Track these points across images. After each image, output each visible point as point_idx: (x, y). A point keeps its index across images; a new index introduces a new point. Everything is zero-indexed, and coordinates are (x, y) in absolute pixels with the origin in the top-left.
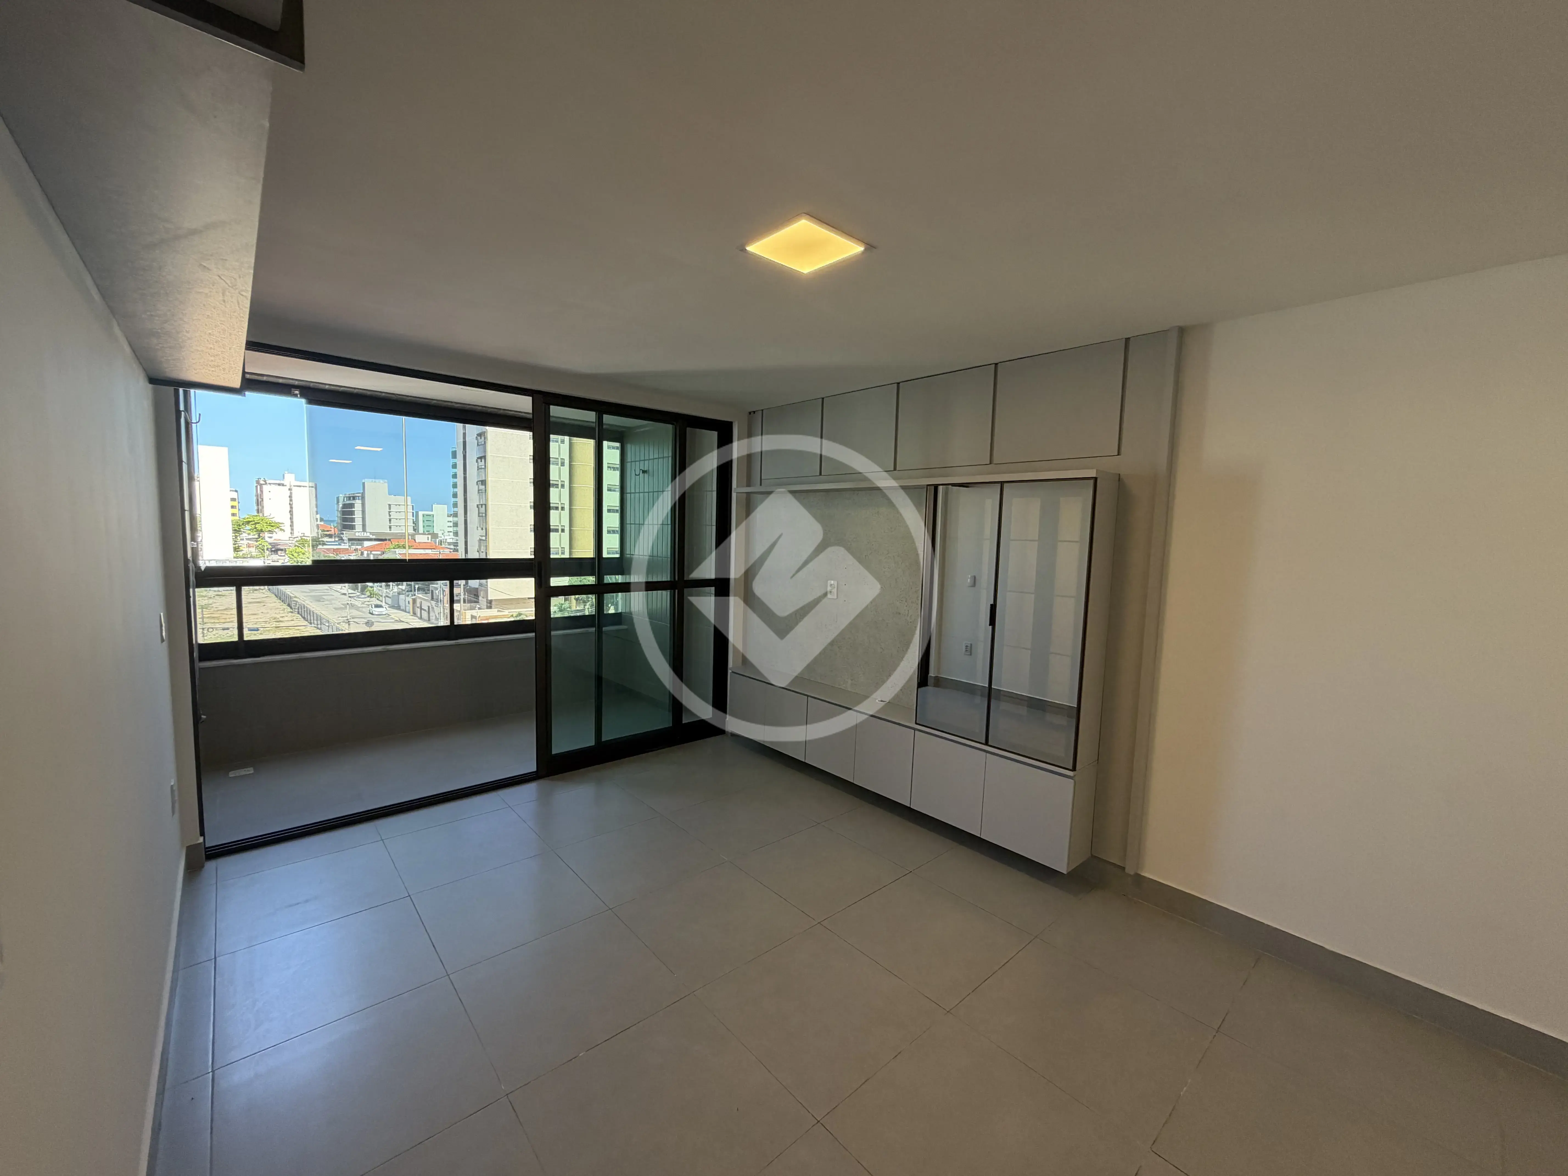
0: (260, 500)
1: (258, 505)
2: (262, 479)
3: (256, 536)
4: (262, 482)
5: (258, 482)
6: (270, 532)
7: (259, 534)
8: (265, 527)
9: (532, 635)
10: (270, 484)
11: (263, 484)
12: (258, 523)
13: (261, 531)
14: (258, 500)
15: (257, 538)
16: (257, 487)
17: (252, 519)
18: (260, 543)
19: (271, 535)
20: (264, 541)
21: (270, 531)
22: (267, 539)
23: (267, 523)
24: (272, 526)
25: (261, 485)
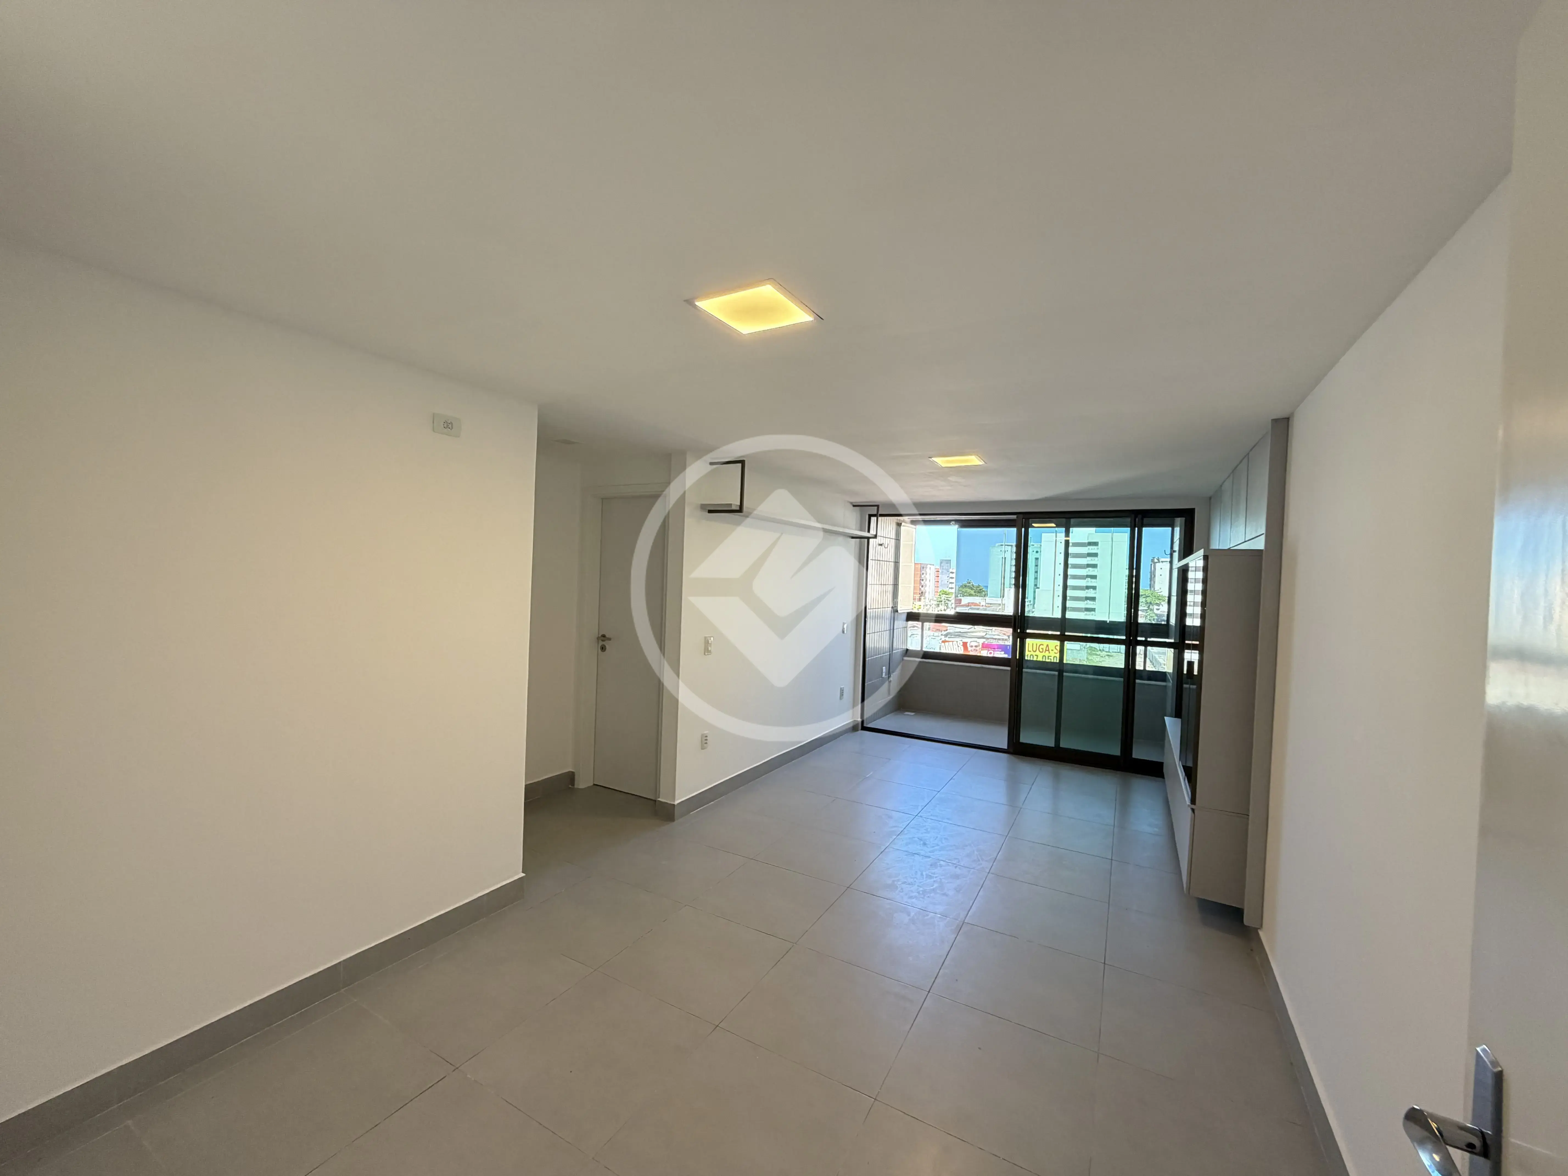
0: (1153, 576)
1: (1151, 581)
2: (1157, 557)
3: (1146, 608)
4: (1156, 561)
5: (1153, 561)
6: (1158, 605)
7: (1149, 606)
8: (1154, 600)
9: (1009, 668)
10: (1162, 562)
11: (1157, 562)
12: (1149, 596)
13: (1151, 603)
14: (1151, 576)
15: (1146, 610)
16: (1151, 565)
17: (1144, 593)
18: (1148, 614)
19: (1158, 607)
20: (1152, 612)
21: (1157, 603)
22: (1155, 611)
23: (1155, 596)
24: (1159, 599)
25: (1155, 563)
